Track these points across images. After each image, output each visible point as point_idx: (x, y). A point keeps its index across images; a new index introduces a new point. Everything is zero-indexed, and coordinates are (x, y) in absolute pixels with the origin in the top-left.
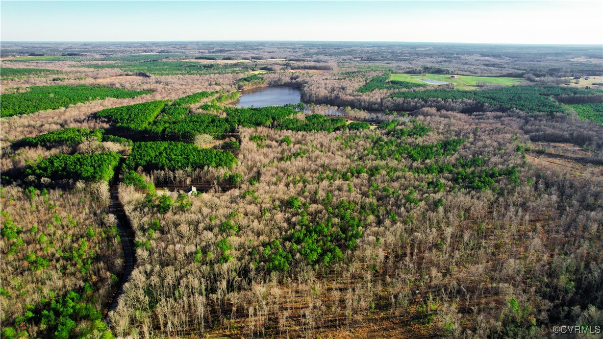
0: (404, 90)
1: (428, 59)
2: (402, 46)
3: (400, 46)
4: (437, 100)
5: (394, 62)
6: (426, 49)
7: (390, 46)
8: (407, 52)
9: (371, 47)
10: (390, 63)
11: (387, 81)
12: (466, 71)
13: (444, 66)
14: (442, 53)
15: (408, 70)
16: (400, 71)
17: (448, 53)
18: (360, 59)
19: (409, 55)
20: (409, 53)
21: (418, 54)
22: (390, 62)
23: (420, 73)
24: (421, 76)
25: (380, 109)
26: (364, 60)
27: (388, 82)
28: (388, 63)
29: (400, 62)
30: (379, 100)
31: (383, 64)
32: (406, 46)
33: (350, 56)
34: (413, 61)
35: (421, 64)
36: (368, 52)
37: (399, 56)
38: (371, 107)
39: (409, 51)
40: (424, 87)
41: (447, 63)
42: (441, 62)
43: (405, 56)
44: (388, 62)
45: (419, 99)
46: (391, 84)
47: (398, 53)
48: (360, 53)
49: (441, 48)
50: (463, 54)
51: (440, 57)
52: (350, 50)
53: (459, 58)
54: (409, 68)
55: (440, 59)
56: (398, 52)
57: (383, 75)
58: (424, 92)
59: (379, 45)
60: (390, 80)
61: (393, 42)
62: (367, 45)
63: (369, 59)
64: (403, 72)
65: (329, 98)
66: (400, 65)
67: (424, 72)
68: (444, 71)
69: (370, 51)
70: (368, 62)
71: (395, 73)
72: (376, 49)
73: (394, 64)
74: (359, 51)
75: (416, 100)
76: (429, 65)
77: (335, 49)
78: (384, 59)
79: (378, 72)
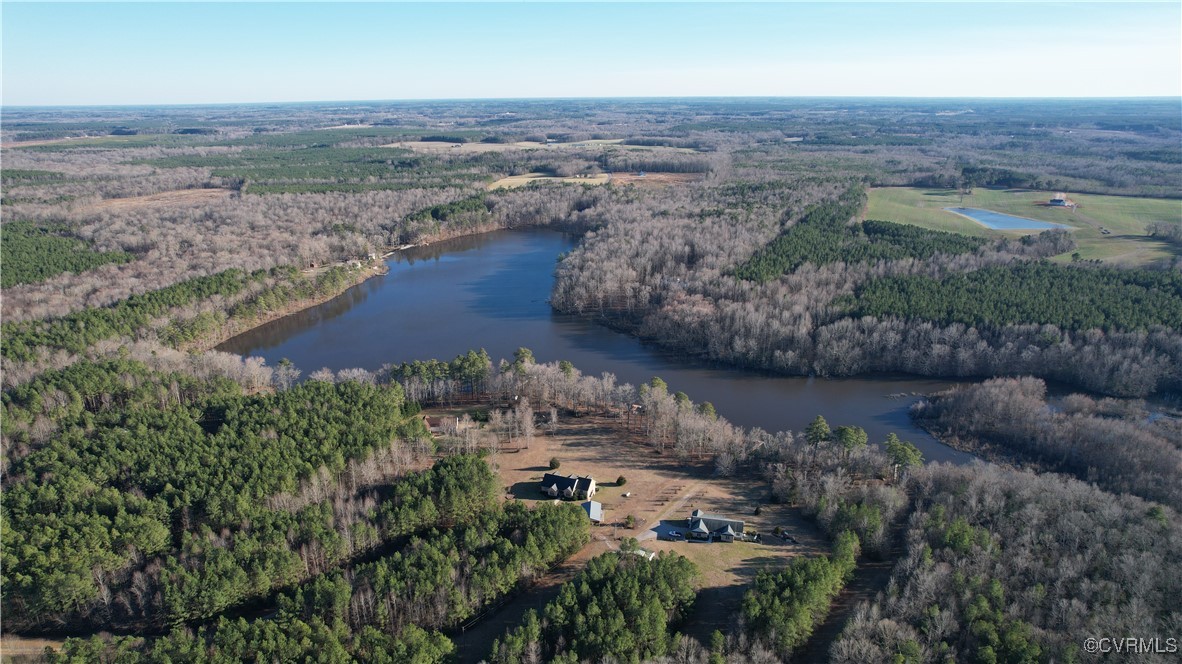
0: (905, 265)
1: (968, 139)
2: (903, 107)
3: (897, 106)
4: (1038, 331)
5: (882, 148)
6: (959, 113)
7: (876, 107)
8: (914, 121)
9: (835, 109)
10: (872, 151)
11: (852, 221)
12: (1084, 177)
13: (1015, 161)
14: (1001, 124)
15: (918, 175)
16: (896, 179)
17: (1014, 123)
18: (801, 139)
19: (919, 129)
20: (919, 124)
21: (940, 127)
22: (872, 147)
23: (954, 187)
24: (956, 197)
25: (804, 369)
26: (808, 143)
27: (854, 229)
28: (865, 152)
29: (896, 147)
30: (804, 328)
31: (852, 155)
32: (913, 107)
33: (779, 132)
34: (930, 144)
35: (952, 153)
36: (823, 122)
37: (896, 132)
38: (771, 358)
39: (920, 120)
40: (975, 250)
41: (1018, 152)
42: (1002, 147)
43: (909, 132)
44: (866, 148)
45: (968, 326)
46: (863, 238)
47: (893, 124)
48: (804, 124)
49: (992, 111)
50: (1053, 125)
51: (997, 134)
52: (783, 116)
53: (1045, 134)
54: (920, 170)
55: (998, 140)
56: (895, 121)
57: (841, 198)
58: (978, 277)
59: (851, 106)
60: (860, 221)
61: (884, 98)
62: (825, 106)
63: (822, 140)
64: (905, 182)
65: (630, 303)
66: (897, 158)
67: (965, 185)
68: (1024, 181)
69: (829, 120)
70: (816, 147)
71: (882, 185)
72: (844, 113)
73: (883, 154)
74: (803, 120)
75: (953, 330)
76: (974, 158)
77: (753, 114)
78: (860, 138)
79: (830, 187)
